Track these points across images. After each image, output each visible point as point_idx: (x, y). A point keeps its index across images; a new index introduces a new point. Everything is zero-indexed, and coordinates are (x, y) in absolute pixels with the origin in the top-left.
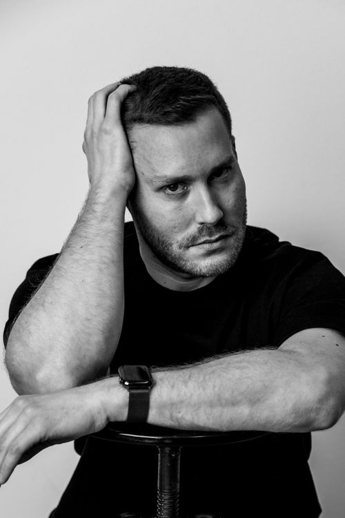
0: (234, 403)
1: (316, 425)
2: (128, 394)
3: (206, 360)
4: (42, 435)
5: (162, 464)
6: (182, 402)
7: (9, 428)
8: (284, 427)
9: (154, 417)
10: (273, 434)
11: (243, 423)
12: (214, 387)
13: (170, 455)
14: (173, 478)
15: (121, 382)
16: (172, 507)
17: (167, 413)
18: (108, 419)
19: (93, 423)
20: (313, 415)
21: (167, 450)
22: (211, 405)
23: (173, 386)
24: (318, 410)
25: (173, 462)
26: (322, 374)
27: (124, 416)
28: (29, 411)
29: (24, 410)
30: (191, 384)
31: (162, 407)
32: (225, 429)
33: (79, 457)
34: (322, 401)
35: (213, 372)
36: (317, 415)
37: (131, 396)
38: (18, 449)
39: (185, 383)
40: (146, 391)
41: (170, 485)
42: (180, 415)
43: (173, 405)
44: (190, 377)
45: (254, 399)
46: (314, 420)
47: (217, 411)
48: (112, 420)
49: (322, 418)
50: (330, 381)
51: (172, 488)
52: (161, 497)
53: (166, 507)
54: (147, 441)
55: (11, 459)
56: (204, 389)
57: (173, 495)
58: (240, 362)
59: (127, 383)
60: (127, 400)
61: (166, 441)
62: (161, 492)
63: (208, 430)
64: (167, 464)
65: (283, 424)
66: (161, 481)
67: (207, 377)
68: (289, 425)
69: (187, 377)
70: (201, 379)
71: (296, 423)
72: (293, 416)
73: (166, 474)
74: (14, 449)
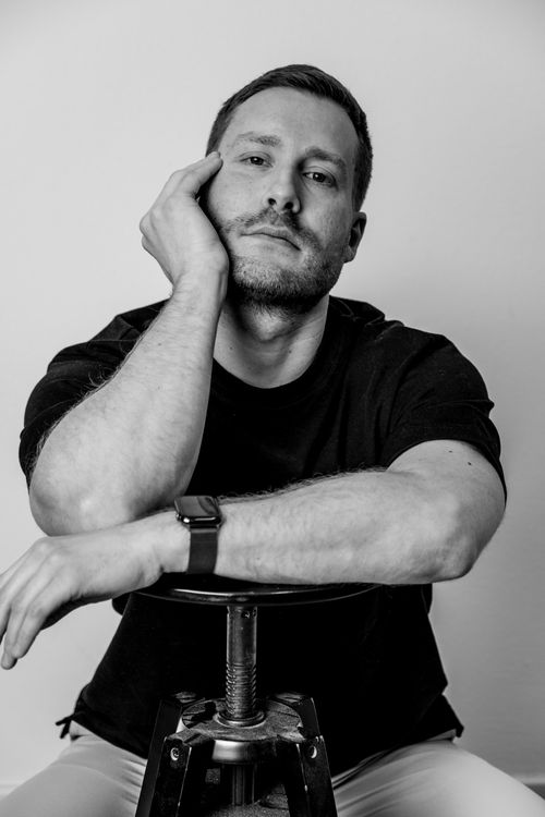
0: (332, 545)
1: (443, 573)
2: (189, 534)
3: (292, 487)
4: (73, 592)
5: (233, 627)
6: (262, 544)
7: (28, 581)
8: (401, 576)
9: (223, 567)
10: (384, 587)
11: (345, 571)
12: (305, 523)
13: (243, 615)
14: (247, 646)
15: (178, 519)
16: (247, 685)
17: (242, 560)
18: (162, 569)
19: (141, 576)
20: (439, 560)
21: (239, 609)
22: (302, 548)
23: (249, 524)
24: (446, 553)
25: (248, 624)
26: (450, 505)
27: (183, 565)
28: (55, 559)
29: (48, 558)
30: (273, 520)
31: (235, 552)
32: (320, 581)
33: (119, 617)
34: (451, 540)
35: (303, 503)
36: (445, 559)
37: (193, 537)
38: (40, 611)
39: (266, 518)
40: (212, 531)
41: (244, 655)
42: (259, 563)
43: (249, 549)
44: (272, 510)
45: (360, 540)
46: (441, 567)
47: (309, 556)
48: (167, 570)
49: (451, 564)
50: (463, 513)
51: (246, 660)
52: (231, 672)
53: (238, 685)
54: (213, 599)
55: (31, 624)
56: (291, 527)
57: (247, 669)
58: (339, 489)
59: (187, 520)
60: (188, 543)
61: (240, 599)
62: (231, 665)
63: (296, 583)
64: (239, 628)
65: (399, 572)
66: (231, 650)
67: (295, 511)
68: (407, 573)
69: (268, 511)
70: (287, 513)
71: (416, 571)
72: (412, 561)
73: (238, 640)
74: (36, 611)
